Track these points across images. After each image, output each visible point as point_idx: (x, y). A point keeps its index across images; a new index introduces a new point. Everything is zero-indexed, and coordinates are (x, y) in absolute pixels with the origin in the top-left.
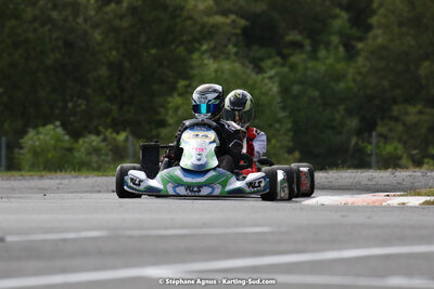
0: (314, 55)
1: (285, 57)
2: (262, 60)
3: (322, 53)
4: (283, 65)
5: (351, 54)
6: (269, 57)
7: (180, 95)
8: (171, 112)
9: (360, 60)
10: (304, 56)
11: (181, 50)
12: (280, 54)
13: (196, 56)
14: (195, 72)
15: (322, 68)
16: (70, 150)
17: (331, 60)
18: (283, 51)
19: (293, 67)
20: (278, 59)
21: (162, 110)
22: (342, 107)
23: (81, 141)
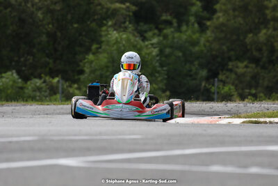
0: (179, 29)
1: (160, 30)
2: (146, 31)
3: (184, 28)
4: (159, 35)
5: (203, 28)
6: (150, 30)
7: (94, 54)
8: (86, 65)
9: (209, 33)
10: (172, 30)
11: (94, 25)
12: (157, 28)
13: (104, 28)
14: (104, 39)
15: (184, 37)
16: (22, 88)
17: (189, 32)
18: (159, 26)
19: (165, 37)
20: (156, 31)
21: (81, 64)
22: (196, 63)
23: (29, 83)
